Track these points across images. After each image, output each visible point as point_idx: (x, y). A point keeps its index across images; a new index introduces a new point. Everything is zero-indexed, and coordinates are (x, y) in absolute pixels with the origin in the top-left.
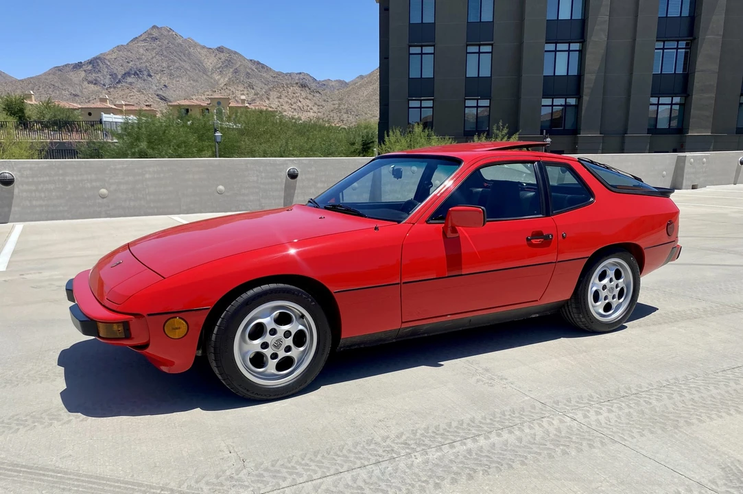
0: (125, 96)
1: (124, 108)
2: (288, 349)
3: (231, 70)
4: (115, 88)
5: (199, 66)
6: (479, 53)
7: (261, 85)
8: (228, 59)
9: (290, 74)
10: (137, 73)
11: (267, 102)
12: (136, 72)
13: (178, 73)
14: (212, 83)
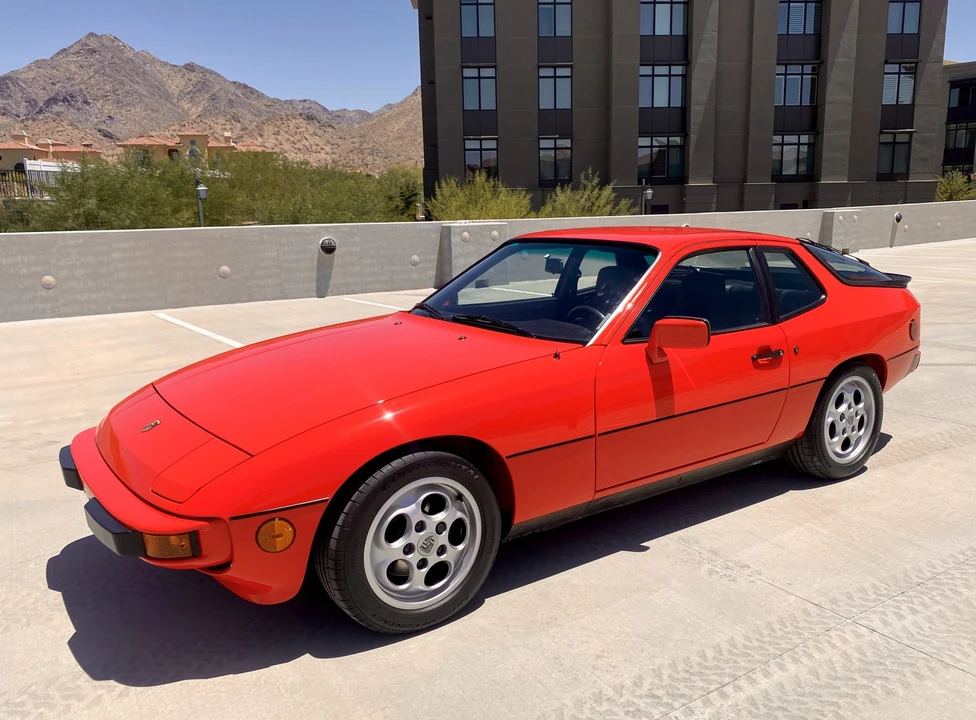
0: (49, 132)
1: (51, 149)
2: (442, 550)
3: (207, 96)
4: (34, 120)
5: (160, 91)
6: (555, 77)
7: (249, 117)
8: (201, 81)
9: (291, 102)
10: (68, 99)
11: (260, 139)
12: (65, 98)
13: (129, 99)
14: (178, 113)
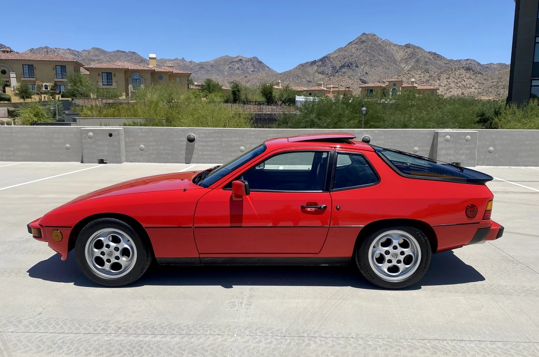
1: (332, 90)
2: (117, 258)
3: (414, 60)
4: (334, 76)
5: (391, 59)
7: (435, 70)
8: (412, 52)
9: (459, 61)
12: (348, 65)
13: (376, 64)
14: (399, 69)
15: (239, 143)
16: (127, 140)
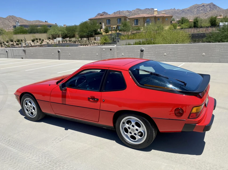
15: (164, 52)
16: (117, 51)
